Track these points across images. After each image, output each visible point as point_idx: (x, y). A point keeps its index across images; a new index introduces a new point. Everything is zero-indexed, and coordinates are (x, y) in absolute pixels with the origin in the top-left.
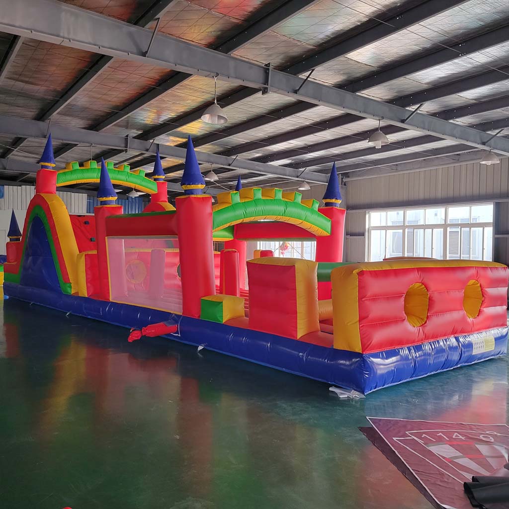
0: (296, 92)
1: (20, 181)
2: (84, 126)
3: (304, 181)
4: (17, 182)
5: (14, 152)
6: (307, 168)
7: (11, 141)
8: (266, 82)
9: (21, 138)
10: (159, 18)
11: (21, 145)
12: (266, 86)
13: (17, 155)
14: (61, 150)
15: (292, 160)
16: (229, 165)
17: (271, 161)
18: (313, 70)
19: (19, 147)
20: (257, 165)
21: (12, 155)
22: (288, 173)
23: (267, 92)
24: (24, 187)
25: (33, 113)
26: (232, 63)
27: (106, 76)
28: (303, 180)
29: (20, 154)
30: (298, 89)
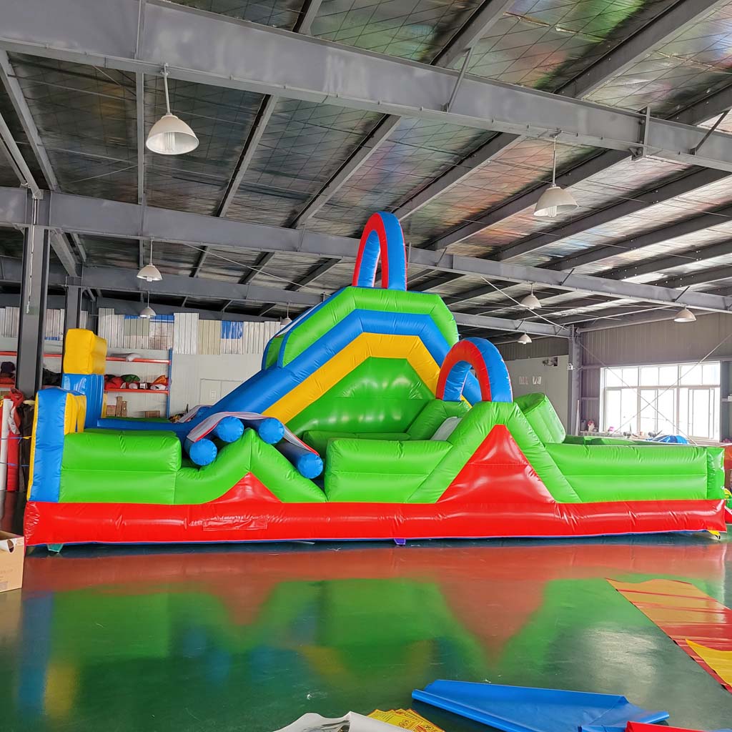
0: (692, 152)
1: (263, 316)
2: (349, 234)
3: (683, 308)
4: (260, 317)
5: (257, 276)
6: (691, 286)
7: (254, 259)
8: (641, 138)
9: (268, 253)
10: (470, 49)
11: (266, 265)
12: (641, 145)
13: (259, 280)
14: (316, 270)
15: (665, 274)
16: (560, 284)
17: (628, 277)
18: (726, 113)
19: (263, 267)
20: (605, 283)
21: (255, 279)
22: (656, 295)
23: (641, 155)
24: (267, 323)
25: (282, 219)
26: (582, 113)
27: (383, 155)
28: (682, 305)
29: (265, 277)
30: (695, 146)
